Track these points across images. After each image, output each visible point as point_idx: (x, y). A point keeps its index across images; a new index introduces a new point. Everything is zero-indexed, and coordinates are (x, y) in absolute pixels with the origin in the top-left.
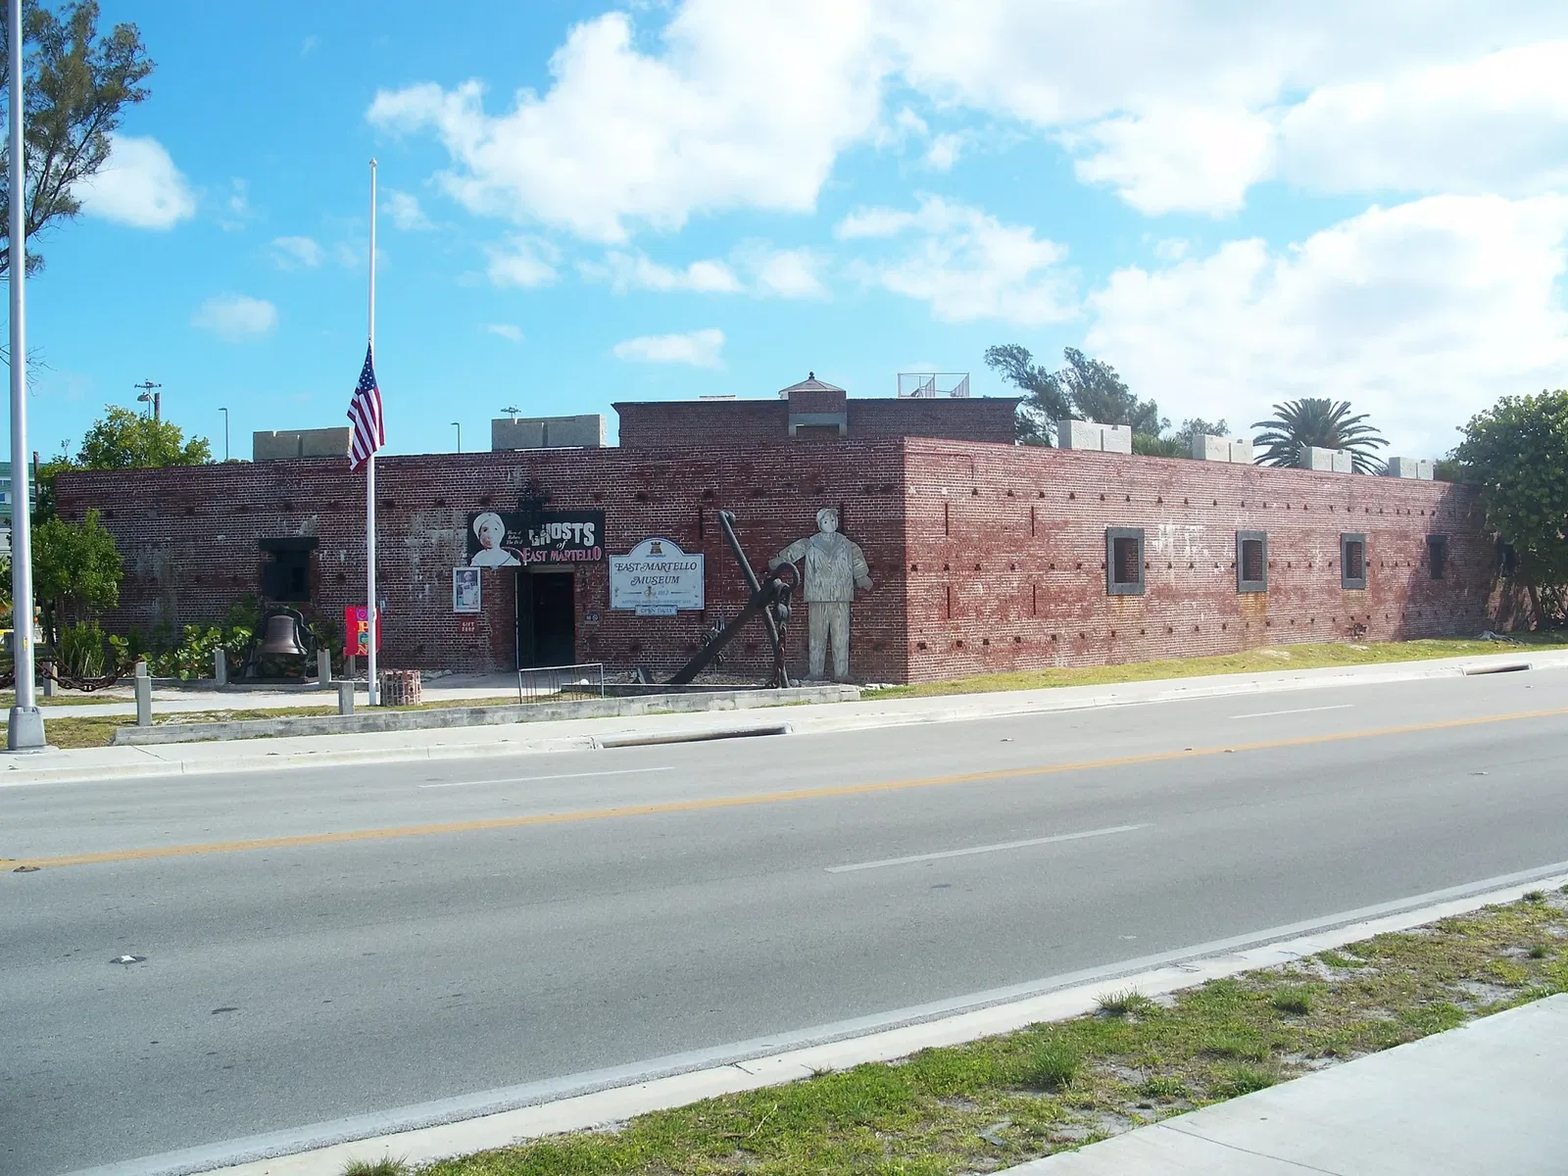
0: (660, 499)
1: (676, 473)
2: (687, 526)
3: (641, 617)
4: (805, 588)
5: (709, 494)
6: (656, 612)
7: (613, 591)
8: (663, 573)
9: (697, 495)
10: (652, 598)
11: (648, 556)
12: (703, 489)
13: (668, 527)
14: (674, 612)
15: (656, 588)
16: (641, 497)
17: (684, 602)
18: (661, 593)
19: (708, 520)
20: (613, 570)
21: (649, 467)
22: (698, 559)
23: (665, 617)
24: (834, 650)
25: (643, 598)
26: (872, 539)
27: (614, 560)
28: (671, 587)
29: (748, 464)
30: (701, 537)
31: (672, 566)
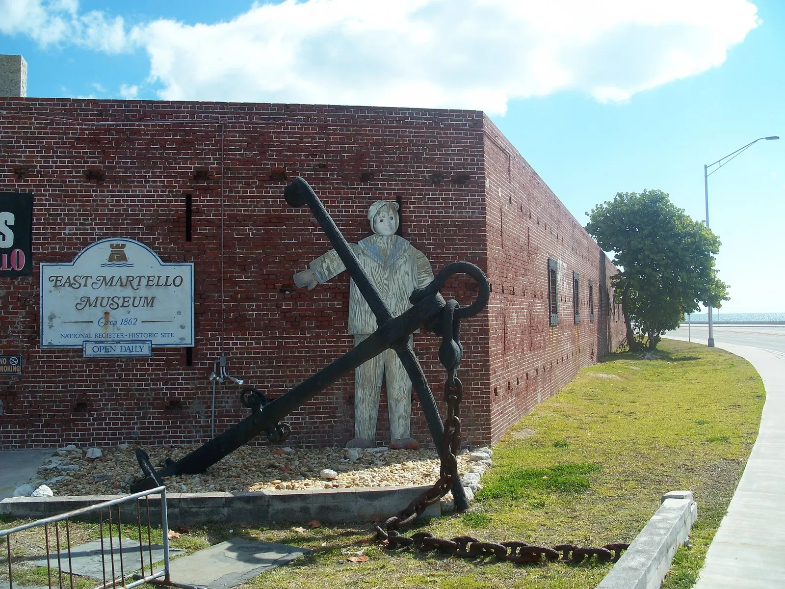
0: (124, 179)
1: (151, 141)
2: (166, 222)
3: (92, 360)
4: (351, 314)
5: (201, 175)
6: (118, 351)
7: (46, 320)
8: (128, 292)
9: (183, 175)
10: (110, 329)
11: (103, 265)
12: (193, 167)
13: (137, 222)
14: (146, 351)
15: (118, 315)
16: (93, 176)
17: (163, 335)
18: (126, 322)
19: (199, 212)
20: (46, 286)
21: (108, 130)
22: (185, 271)
23: (130, 359)
24: (391, 402)
25: (95, 330)
26: (442, 246)
27: (48, 271)
28: (142, 313)
29: (262, 134)
30: (189, 238)
31: (144, 282)
